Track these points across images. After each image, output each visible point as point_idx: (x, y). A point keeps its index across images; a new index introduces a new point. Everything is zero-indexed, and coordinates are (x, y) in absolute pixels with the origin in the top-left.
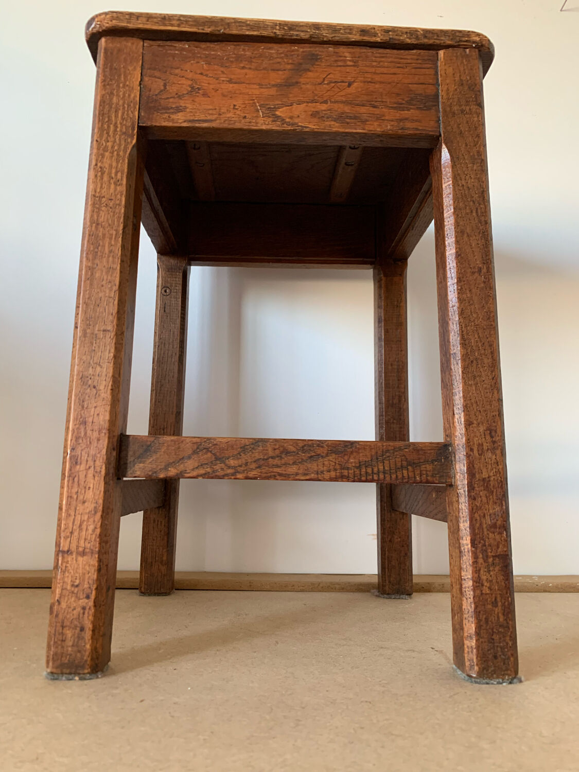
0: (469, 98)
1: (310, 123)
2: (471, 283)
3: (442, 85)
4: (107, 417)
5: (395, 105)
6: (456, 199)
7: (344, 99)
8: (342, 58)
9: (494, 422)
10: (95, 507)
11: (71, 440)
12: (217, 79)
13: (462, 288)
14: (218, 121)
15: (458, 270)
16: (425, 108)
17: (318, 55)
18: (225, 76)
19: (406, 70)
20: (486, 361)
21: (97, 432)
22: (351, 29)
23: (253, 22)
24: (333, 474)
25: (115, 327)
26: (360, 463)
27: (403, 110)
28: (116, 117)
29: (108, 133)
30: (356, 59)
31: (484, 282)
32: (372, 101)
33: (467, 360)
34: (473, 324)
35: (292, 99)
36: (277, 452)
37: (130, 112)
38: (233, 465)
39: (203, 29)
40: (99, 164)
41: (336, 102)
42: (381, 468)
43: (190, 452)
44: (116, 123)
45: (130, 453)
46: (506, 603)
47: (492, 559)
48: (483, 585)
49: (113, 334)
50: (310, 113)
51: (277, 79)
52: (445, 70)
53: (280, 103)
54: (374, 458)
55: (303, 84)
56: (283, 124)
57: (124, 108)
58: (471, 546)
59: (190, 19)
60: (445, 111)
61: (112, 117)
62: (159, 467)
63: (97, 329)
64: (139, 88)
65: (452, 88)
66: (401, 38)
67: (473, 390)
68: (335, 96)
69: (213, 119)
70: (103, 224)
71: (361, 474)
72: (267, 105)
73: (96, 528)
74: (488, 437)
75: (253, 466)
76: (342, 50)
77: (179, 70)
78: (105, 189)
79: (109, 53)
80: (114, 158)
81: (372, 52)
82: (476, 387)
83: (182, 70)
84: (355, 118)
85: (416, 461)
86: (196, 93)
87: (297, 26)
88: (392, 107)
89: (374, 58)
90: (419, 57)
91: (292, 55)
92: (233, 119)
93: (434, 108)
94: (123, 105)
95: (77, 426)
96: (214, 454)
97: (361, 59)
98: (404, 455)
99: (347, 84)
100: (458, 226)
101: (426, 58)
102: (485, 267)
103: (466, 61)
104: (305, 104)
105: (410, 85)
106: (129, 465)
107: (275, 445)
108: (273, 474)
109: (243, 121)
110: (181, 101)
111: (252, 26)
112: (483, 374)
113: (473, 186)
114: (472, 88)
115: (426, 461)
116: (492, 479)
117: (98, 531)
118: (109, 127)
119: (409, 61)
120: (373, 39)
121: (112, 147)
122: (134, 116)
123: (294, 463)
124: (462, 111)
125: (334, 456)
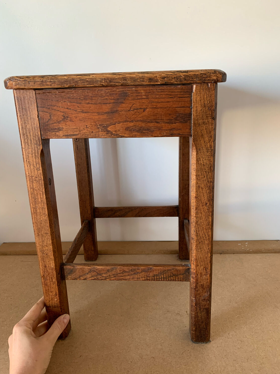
0: (208, 114)
1: (125, 134)
2: (201, 210)
3: (193, 108)
4: (54, 265)
5: (168, 121)
6: (197, 171)
7: (142, 119)
8: (140, 94)
9: (207, 265)
10: (56, 294)
11: (42, 273)
12: (76, 111)
13: (197, 212)
14: (79, 135)
15: (196, 204)
16: (184, 122)
17: (127, 93)
18: (79, 109)
19: (175, 99)
20: (206, 242)
21: (51, 270)
22: (143, 79)
23: (90, 79)
24: (144, 279)
25: (50, 231)
26: (154, 275)
27: (172, 124)
28: (30, 136)
29: (28, 144)
30: (148, 94)
31: (208, 209)
32: (157, 119)
33: (198, 242)
34: (201, 227)
35: (115, 121)
36: (121, 272)
37: (36, 133)
38: (104, 276)
39: (64, 86)
40: (28, 161)
41: (138, 121)
42: (163, 276)
43: (88, 272)
44: (31, 139)
45: (65, 272)
46: (207, 322)
47: (202, 309)
48: (198, 317)
49: (50, 234)
50: (125, 128)
51: (106, 109)
52: (196, 98)
53: (109, 123)
54: (160, 273)
55: (120, 111)
56: (112, 135)
57: (33, 131)
58: (195, 305)
59: (56, 81)
60: (194, 124)
61: (28, 136)
62: (77, 277)
63: (43, 233)
64: (38, 119)
65: (199, 109)
66: (172, 82)
67: (200, 253)
68: (137, 118)
69: (77, 134)
70: (36, 189)
71: (154, 279)
72: (103, 124)
73: (57, 300)
74: (204, 270)
75: (113, 276)
76: (139, 88)
77: (56, 107)
78: (33, 173)
79: (19, 100)
80: (33, 157)
81: (156, 89)
82: (201, 252)
83: (57, 107)
84: (148, 130)
85: (176, 274)
86: (66, 120)
87: (114, 79)
88: (167, 122)
89: (157, 93)
90: (182, 91)
91: (113, 94)
92: (87, 133)
93: (189, 121)
94: (32, 129)
95: (43, 268)
96: (97, 273)
97: (150, 94)
98: (172, 272)
99: (143, 110)
100: (197, 184)
101: (186, 91)
102: (209, 203)
103: (208, 92)
104: (122, 123)
105: (177, 108)
106: (65, 276)
107: (120, 269)
108: (120, 279)
109: (92, 134)
110: (59, 125)
111: (89, 81)
112: (204, 247)
113: (206, 163)
114: (209, 109)
115: (180, 274)
116: (205, 284)
117: (59, 301)
118: (28, 141)
119: (176, 93)
120: (156, 83)
121: (32, 152)
122: (38, 134)
123: (128, 275)
124: (204, 123)
125: (144, 272)
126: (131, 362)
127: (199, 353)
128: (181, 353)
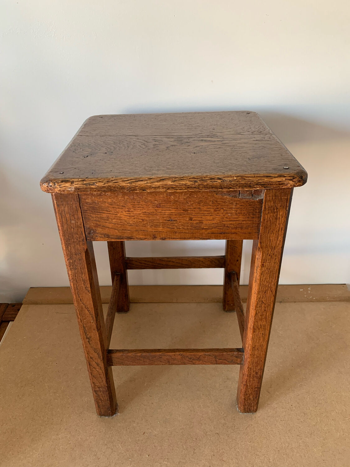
126: (196, 439)
128: (245, 428)
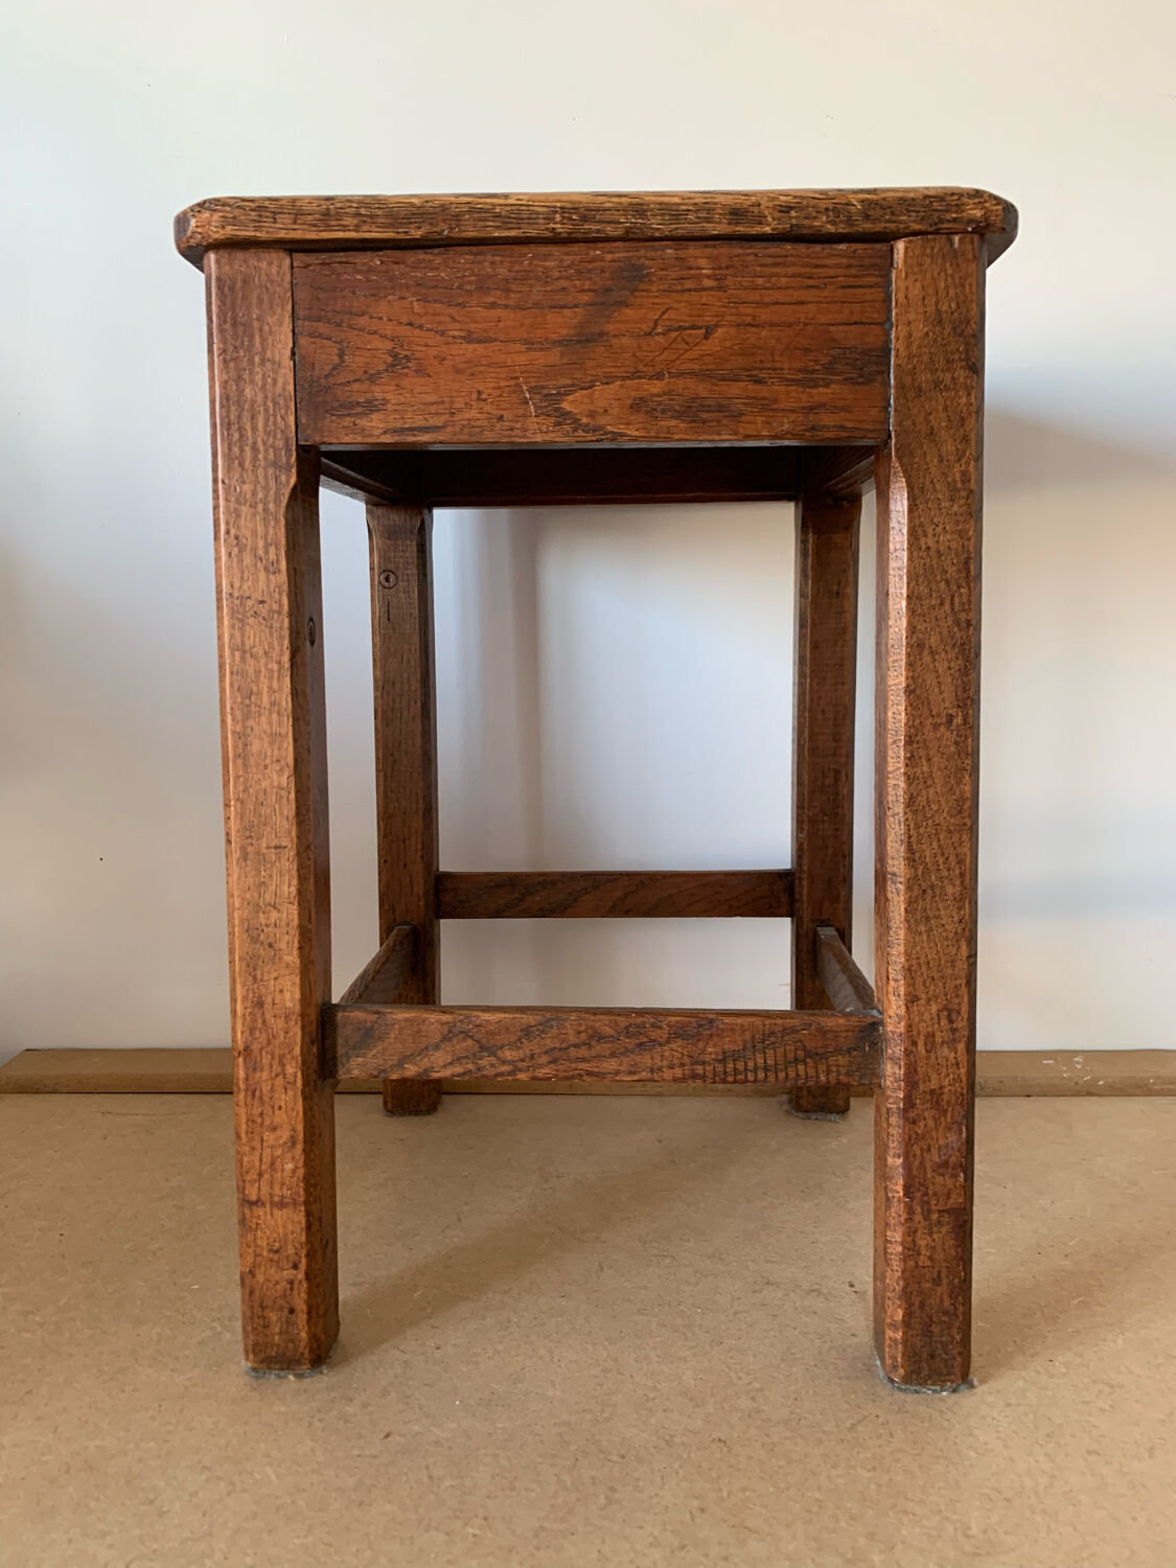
0: (952, 353)
1: (628, 424)
2: (931, 745)
3: (897, 327)
4: (298, 996)
5: (800, 376)
6: (913, 577)
7: (697, 367)
8: (693, 272)
9: (957, 996)
10: (292, 1137)
11: (242, 1033)
12: (443, 334)
13: (913, 756)
14: (449, 429)
15: (908, 720)
16: (861, 380)
17: (643, 267)
18: (457, 326)
19: (826, 293)
20: (950, 890)
21: (283, 1019)
22: (709, 211)
23: (509, 208)
24: (678, 1072)
25: (295, 840)
26: (724, 1053)
27: (816, 387)
28: (254, 429)
29: (241, 465)
30: (724, 272)
31: (957, 743)
32: (755, 369)
33: (916, 887)
34: (930, 822)
35: (593, 373)
36: (583, 1036)
37: (279, 417)
38: (510, 1058)
39: (406, 233)
40: (233, 532)
41: (680, 375)
42: (760, 1061)
43: (438, 1038)
44: (255, 443)
45: (340, 1041)
46: (956, 1281)
47: (937, 1215)
48: (919, 1254)
49: (293, 853)
50: (630, 402)
51: (561, 327)
52: (907, 288)
53: (569, 382)
54: (749, 1045)
55: (615, 336)
56: (575, 430)
57: (266, 410)
58: (904, 1195)
59: (379, 212)
60: (900, 386)
61: (246, 430)
62: (390, 1063)
63: (264, 845)
64: (292, 363)
65: (920, 329)
66: (816, 224)
67: (923, 942)
68: (678, 362)
69: (440, 424)
70: (254, 650)
71: (725, 1072)
72: (543, 387)
73: (296, 1167)
74: (944, 1022)
75: (544, 1059)
76: (692, 251)
77: (366, 318)
78: (250, 583)
79: (226, 288)
80: (258, 518)
81: (756, 255)
82: (929, 936)
83: (371, 317)
84: (720, 408)
85: (820, 1051)
86: (402, 368)
87: (598, 210)
88: (793, 380)
89: (758, 268)
90: (852, 261)
91: (589, 271)
92: (478, 423)
93: (879, 378)
94: (265, 404)
95: (249, 1010)
96: (478, 1042)
97: (731, 271)
98: (801, 1041)
99: (704, 331)
100: (913, 633)
101: (867, 261)
102: (960, 714)
103: (951, 266)
104: (618, 383)
105: (832, 328)
106: (339, 1060)
107: (580, 1025)
108: (577, 1072)
109: (498, 426)
110: (375, 388)
111: (506, 217)
112: (942, 912)
113: (949, 547)
114: (958, 331)
115: (838, 1051)
116: (946, 1090)
117: (301, 1172)
118: (242, 451)
119: (831, 272)
120: (757, 230)
121: (253, 494)
122: (287, 426)
123: (613, 1055)
124: (937, 384)
125: (680, 1042)
126: (623, 1457)
127: (926, 1425)
128: (848, 1425)
